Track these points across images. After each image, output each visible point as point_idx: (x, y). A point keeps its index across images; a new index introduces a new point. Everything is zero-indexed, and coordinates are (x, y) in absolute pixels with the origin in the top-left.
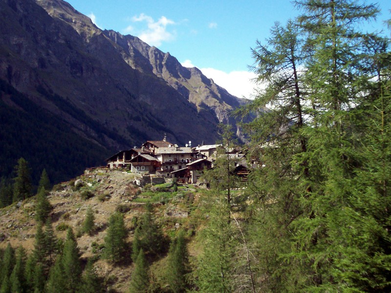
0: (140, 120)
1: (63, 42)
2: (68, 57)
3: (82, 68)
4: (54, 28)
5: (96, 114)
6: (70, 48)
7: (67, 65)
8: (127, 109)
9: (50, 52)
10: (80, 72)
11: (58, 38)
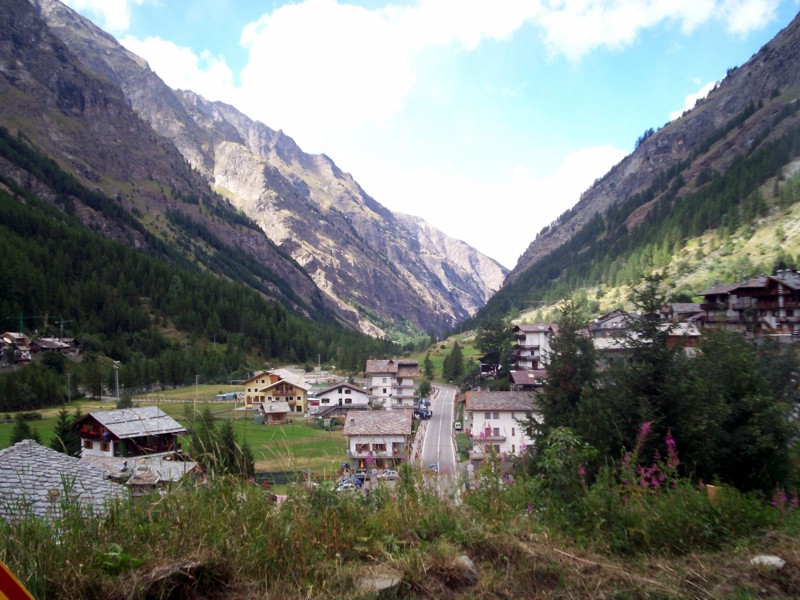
0: (197, 203)
1: (48, 48)
2: (55, 76)
3: (82, 98)
4: (32, 21)
5: (97, 180)
6: (63, 59)
7: (52, 90)
8: (173, 181)
9: (19, 63)
10: (79, 104)
11: (39, 39)
